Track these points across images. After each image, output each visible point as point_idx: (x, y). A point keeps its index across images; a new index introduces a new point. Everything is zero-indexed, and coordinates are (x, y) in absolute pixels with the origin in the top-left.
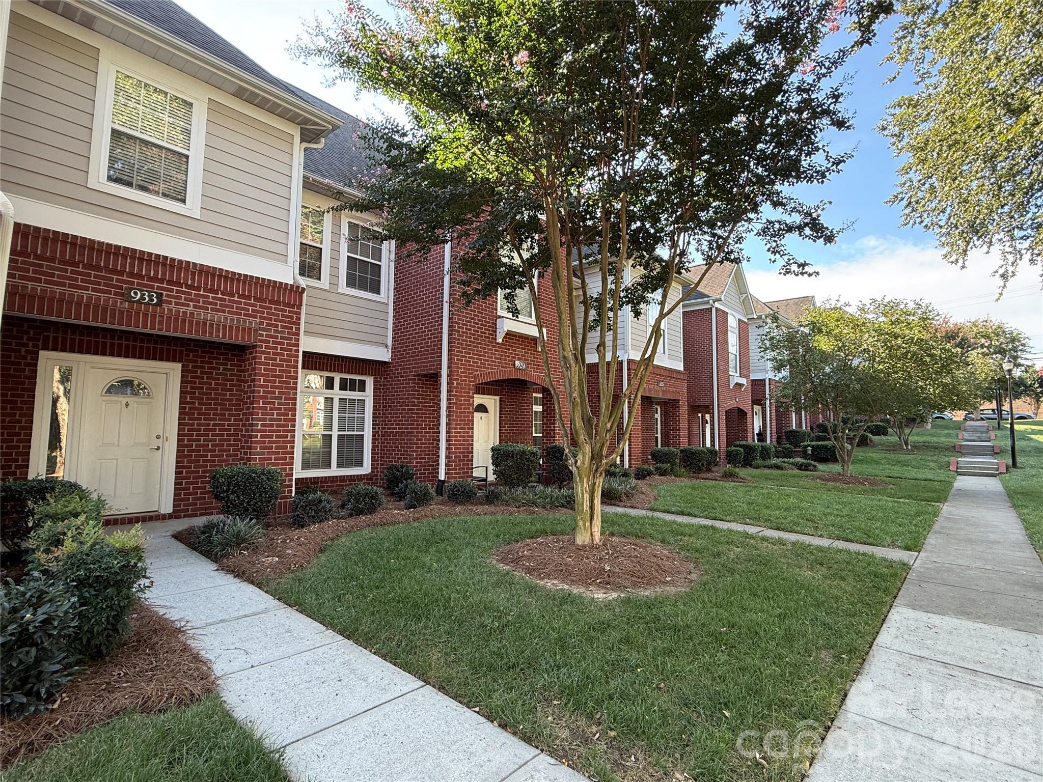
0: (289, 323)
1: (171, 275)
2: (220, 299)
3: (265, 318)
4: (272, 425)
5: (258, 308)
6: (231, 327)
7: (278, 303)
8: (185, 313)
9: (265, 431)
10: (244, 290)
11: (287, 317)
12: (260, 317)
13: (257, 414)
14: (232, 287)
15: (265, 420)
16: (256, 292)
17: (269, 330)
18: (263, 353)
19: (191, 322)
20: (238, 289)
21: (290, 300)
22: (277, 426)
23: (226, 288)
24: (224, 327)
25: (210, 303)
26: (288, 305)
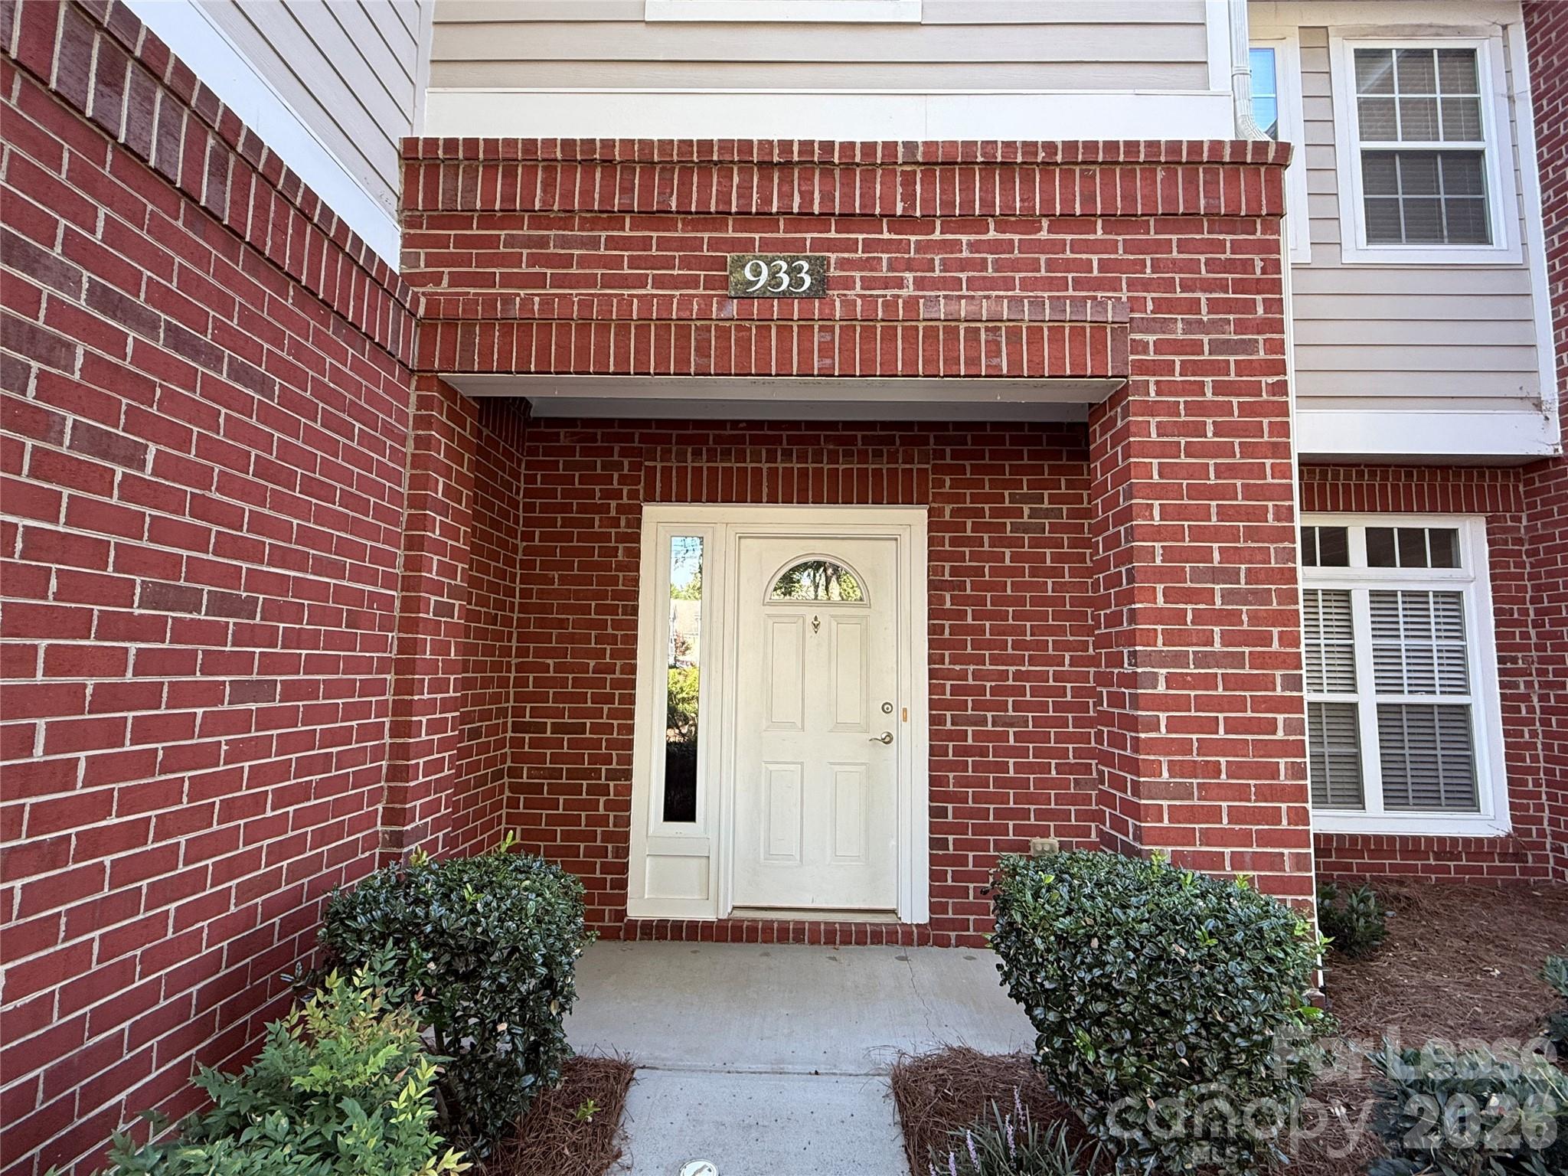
0: (1240, 286)
1: (847, 197)
2: (995, 246)
3: (1147, 285)
4: (1209, 681)
5: (1121, 254)
6: (1035, 333)
7: (1191, 219)
8: (890, 305)
9: (1182, 703)
10: (1068, 201)
11: (1229, 266)
12: (1132, 285)
13: (1150, 638)
14: (1027, 199)
15: (1180, 659)
16: (1109, 199)
17: (1165, 325)
18: (1151, 409)
19: (910, 334)
20: (1049, 201)
21: (1233, 200)
22: (1229, 682)
23: (1008, 204)
24: (1014, 335)
25: (964, 265)
26: (1231, 221)
